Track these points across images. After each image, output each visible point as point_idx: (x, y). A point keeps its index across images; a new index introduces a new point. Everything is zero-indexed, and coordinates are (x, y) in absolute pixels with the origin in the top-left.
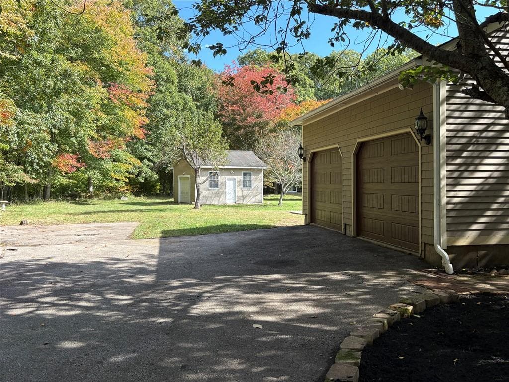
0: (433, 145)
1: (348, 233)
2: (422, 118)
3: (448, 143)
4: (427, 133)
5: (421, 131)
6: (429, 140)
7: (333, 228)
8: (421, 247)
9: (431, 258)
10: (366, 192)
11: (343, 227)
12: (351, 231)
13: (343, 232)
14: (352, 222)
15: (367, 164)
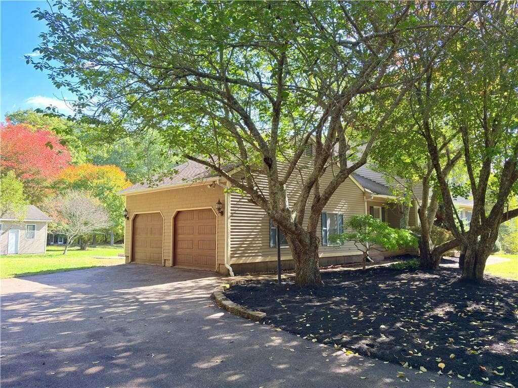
0: (224, 216)
1: (167, 264)
2: (219, 203)
3: (231, 216)
4: (222, 210)
5: (219, 209)
6: (222, 213)
7: (153, 263)
8: (217, 266)
9: (222, 271)
10: (180, 239)
11: (163, 262)
12: (169, 263)
13: (163, 264)
14: (171, 258)
15: (180, 224)
